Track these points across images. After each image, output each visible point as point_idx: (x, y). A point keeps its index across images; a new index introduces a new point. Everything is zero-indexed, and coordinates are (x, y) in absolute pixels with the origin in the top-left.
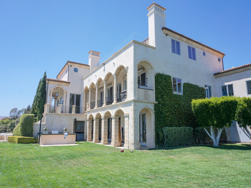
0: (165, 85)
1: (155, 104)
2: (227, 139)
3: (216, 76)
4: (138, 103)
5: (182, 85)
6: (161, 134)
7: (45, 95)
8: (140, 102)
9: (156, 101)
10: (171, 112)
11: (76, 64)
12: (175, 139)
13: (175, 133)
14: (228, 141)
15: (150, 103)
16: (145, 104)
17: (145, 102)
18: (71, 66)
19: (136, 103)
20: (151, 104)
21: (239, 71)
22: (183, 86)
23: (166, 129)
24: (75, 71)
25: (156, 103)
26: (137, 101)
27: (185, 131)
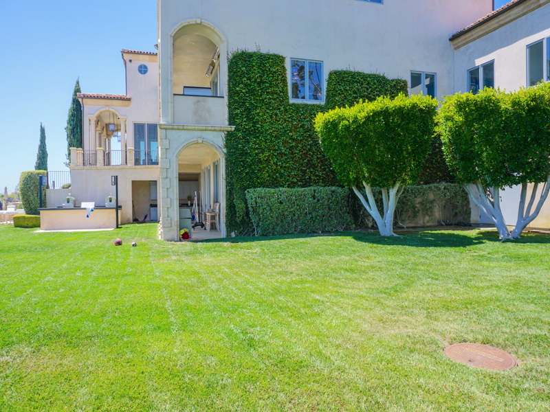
0: (259, 80)
1: (228, 131)
2: (470, 217)
3: (456, 42)
4: (174, 131)
5: (325, 76)
6: (239, 205)
7: (79, 130)
8: (178, 129)
9: (230, 125)
10: (275, 150)
11: (141, 56)
12: (282, 217)
13: (281, 203)
14: (471, 222)
15: (210, 130)
16: (198, 133)
17: (195, 130)
18: (130, 61)
19: (169, 131)
20: (215, 133)
21: (512, 18)
22: (328, 81)
23: (252, 194)
24: (141, 71)
25: (229, 129)
26: (171, 127)
27: (314, 197)
